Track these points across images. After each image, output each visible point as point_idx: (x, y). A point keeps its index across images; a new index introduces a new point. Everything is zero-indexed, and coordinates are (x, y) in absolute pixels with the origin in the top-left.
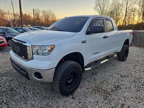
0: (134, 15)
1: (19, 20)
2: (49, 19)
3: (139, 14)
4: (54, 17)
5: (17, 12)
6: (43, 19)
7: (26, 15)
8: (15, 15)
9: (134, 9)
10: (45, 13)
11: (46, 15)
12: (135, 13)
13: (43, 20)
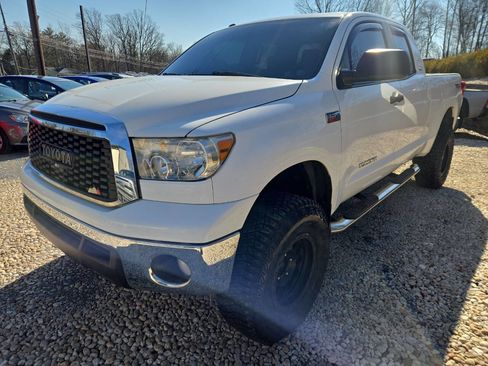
0: (429, 27)
1: (26, 52)
2: (138, 45)
3: (449, 25)
4: (156, 37)
5: (17, 24)
6: (116, 47)
7: (49, 32)
8: (8, 34)
9: (429, 8)
10: (121, 25)
11: (125, 32)
12: (435, 20)
13: (117, 50)
